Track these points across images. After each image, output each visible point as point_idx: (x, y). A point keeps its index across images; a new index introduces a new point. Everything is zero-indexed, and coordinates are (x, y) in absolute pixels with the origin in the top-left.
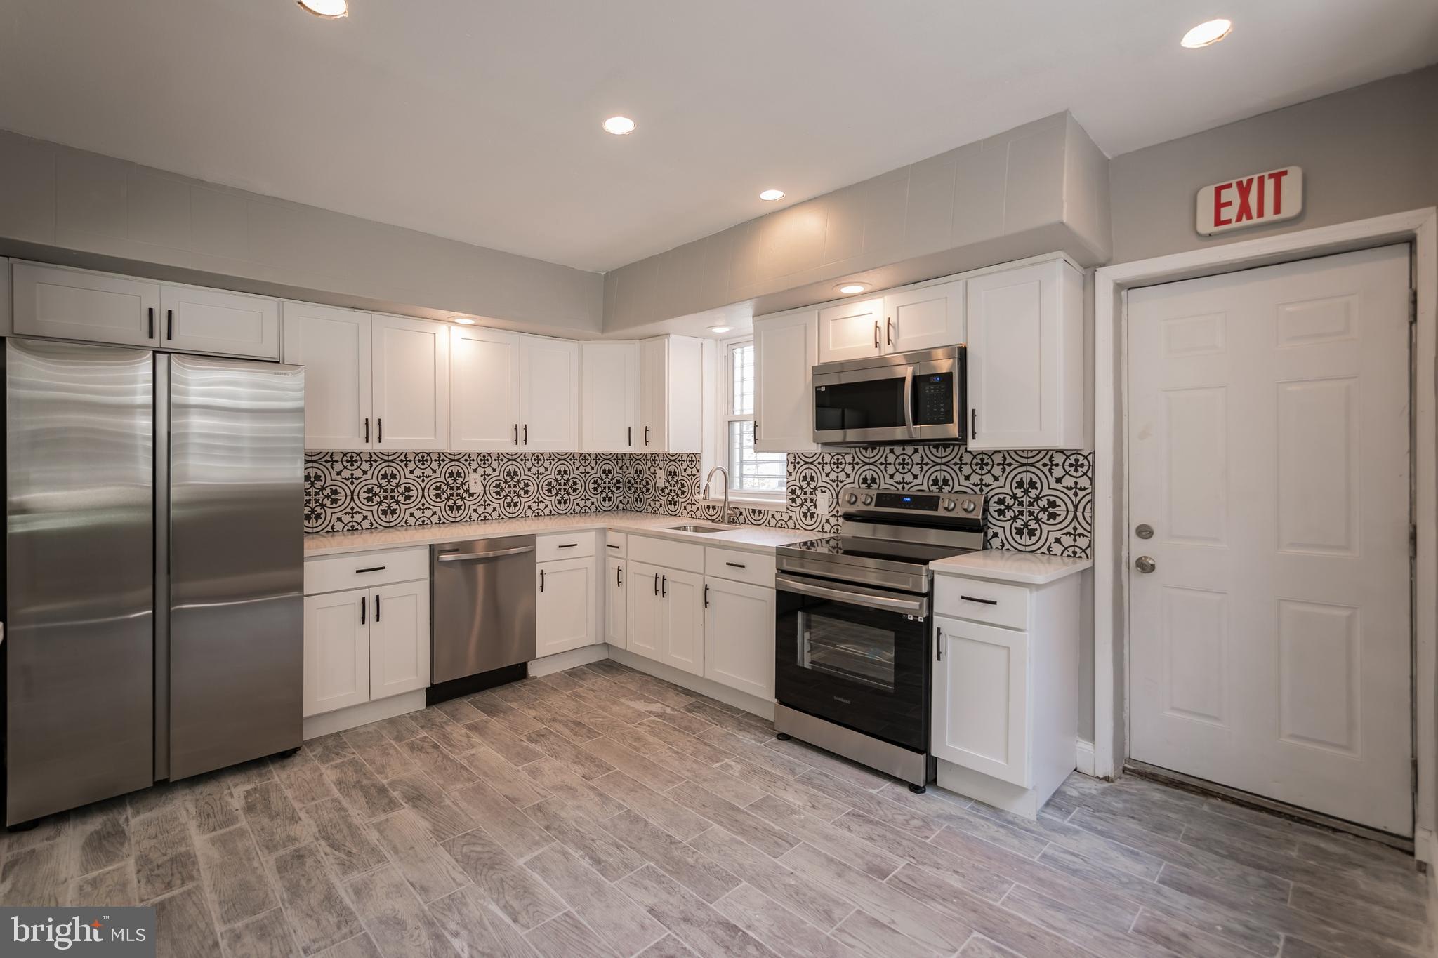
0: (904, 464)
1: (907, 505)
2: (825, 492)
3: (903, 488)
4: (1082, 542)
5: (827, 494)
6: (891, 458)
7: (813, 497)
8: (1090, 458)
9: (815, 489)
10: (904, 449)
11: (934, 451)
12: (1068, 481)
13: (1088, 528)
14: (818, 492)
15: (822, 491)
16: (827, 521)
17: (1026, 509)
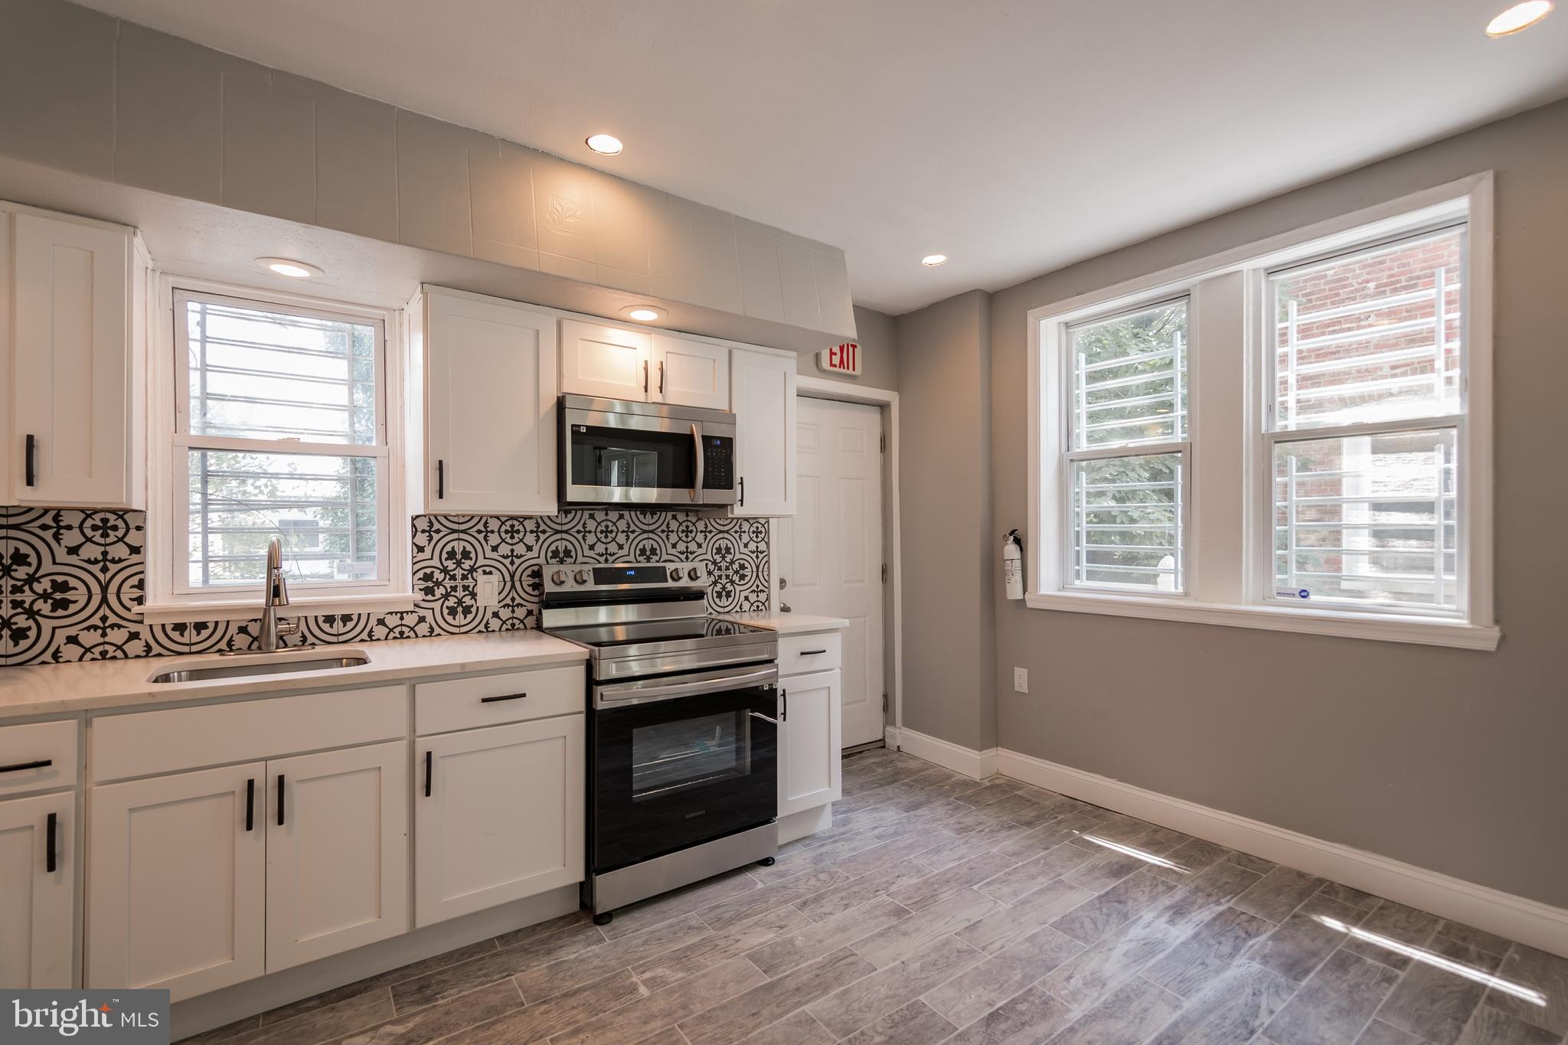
0: (607, 532)
1: (630, 580)
2: (490, 573)
3: (606, 561)
4: (763, 597)
5: (496, 577)
6: (591, 525)
7: (470, 582)
8: (766, 526)
9: (472, 570)
10: (607, 514)
11: (641, 517)
12: (752, 546)
13: (766, 584)
14: (479, 575)
15: (485, 573)
16: (496, 615)
17: (724, 573)
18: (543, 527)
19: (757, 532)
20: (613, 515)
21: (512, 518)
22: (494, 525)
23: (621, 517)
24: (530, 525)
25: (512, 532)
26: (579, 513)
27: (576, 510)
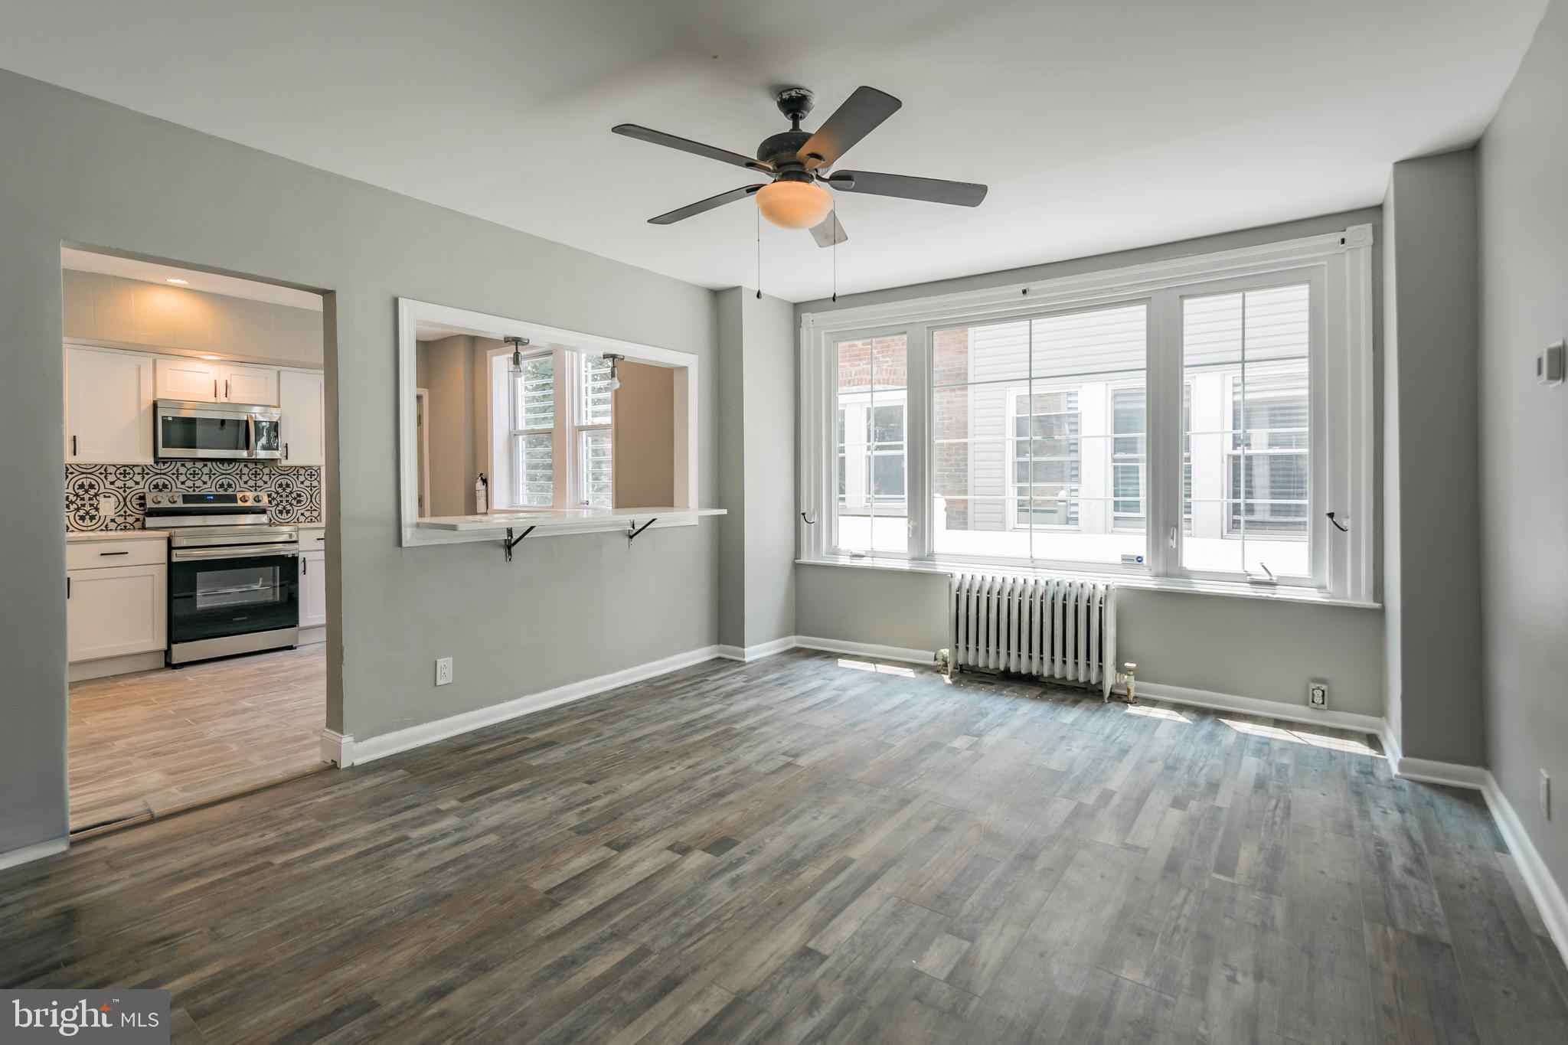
0: (194, 474)
1: (210, 501)
2: (109, 497)
3: (194, 491)
4: (315, 514)
5: (113, 499)
6: (182, 470)
7: (94, 502)
8: (318, 471)
9: (96, 495)
10: (194, 464)
11: (220, 466)
12: (307, 483)
13: (318, 506)
14: (101, 498)
15: (105, 497)
16: (113, 520)
17: (284, 499)
18: (147, 471)
19: (311, 475)
20: (199, 465)
21: (124, 466)
22: (111, 470)
23: (205, 465)
24: (137, 470)
25: (125, 474)
26: (174, 463)
27: (171, 462)
